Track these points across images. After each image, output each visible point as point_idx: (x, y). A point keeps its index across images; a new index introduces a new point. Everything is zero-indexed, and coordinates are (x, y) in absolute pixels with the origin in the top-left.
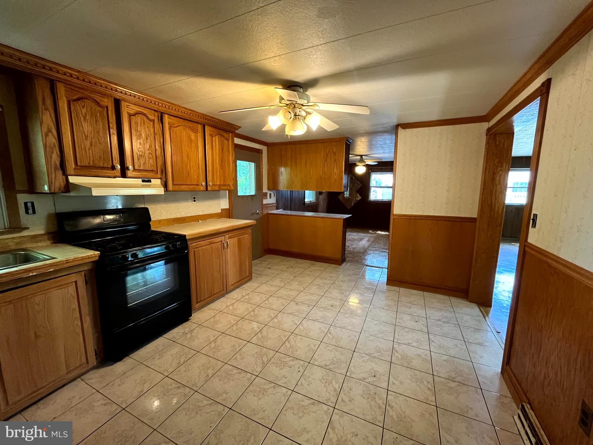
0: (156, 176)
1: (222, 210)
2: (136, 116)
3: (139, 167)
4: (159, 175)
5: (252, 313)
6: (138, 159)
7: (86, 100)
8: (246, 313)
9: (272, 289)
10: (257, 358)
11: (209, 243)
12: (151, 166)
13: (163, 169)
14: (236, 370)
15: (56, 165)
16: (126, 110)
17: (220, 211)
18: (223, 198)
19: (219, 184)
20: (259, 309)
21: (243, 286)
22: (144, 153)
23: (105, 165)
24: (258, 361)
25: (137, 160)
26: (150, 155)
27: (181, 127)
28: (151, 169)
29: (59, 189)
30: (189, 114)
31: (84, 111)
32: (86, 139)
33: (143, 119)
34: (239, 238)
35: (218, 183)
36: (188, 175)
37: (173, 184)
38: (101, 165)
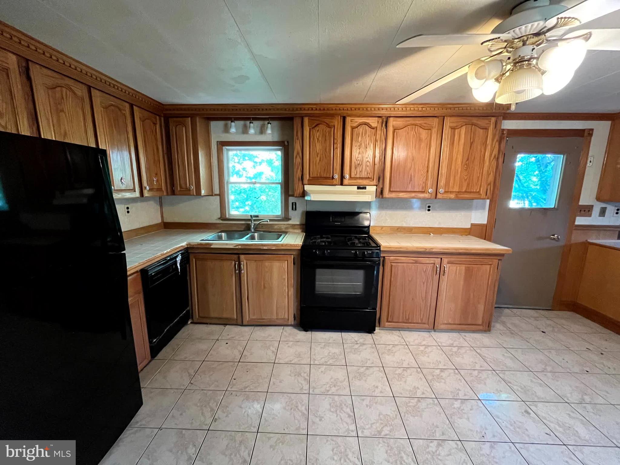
0: (372, 183)
1: (472, 225)
2: (359, 128)
3: (356, 175)
4: (375, 182)
5: (438, 372)
6: (356, 168)
7: (320, 125)
8: (432, 366)
9: (509, 363)
10: (380, 421)
11: (414, 262)
12: (367, 173)
13: (381, 175)
14: (351, 410)
15: (299, 178)
16: (349, 125)
17: (469, 226)
18: (477, 208)
19: (457, 191)
20: (452, 375)
21: (467, 334)
22: (362, 161)
23: (328, 176)
24: (378, 424)
25: (354, 168)
26: (368, 162)
27: (408, 126)
28: (367, 177)
29: (299, 195)
30: (420, 109)
31: (318, 134)
32: (317, 156)
33: (365, 129)
34: (468, 267)
35: (456, 189)
36: (411, 180)
37: (390, 191)
38: (325, 176)
